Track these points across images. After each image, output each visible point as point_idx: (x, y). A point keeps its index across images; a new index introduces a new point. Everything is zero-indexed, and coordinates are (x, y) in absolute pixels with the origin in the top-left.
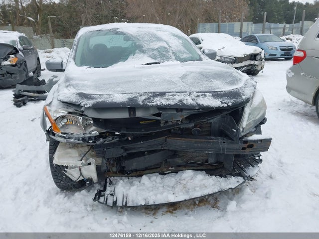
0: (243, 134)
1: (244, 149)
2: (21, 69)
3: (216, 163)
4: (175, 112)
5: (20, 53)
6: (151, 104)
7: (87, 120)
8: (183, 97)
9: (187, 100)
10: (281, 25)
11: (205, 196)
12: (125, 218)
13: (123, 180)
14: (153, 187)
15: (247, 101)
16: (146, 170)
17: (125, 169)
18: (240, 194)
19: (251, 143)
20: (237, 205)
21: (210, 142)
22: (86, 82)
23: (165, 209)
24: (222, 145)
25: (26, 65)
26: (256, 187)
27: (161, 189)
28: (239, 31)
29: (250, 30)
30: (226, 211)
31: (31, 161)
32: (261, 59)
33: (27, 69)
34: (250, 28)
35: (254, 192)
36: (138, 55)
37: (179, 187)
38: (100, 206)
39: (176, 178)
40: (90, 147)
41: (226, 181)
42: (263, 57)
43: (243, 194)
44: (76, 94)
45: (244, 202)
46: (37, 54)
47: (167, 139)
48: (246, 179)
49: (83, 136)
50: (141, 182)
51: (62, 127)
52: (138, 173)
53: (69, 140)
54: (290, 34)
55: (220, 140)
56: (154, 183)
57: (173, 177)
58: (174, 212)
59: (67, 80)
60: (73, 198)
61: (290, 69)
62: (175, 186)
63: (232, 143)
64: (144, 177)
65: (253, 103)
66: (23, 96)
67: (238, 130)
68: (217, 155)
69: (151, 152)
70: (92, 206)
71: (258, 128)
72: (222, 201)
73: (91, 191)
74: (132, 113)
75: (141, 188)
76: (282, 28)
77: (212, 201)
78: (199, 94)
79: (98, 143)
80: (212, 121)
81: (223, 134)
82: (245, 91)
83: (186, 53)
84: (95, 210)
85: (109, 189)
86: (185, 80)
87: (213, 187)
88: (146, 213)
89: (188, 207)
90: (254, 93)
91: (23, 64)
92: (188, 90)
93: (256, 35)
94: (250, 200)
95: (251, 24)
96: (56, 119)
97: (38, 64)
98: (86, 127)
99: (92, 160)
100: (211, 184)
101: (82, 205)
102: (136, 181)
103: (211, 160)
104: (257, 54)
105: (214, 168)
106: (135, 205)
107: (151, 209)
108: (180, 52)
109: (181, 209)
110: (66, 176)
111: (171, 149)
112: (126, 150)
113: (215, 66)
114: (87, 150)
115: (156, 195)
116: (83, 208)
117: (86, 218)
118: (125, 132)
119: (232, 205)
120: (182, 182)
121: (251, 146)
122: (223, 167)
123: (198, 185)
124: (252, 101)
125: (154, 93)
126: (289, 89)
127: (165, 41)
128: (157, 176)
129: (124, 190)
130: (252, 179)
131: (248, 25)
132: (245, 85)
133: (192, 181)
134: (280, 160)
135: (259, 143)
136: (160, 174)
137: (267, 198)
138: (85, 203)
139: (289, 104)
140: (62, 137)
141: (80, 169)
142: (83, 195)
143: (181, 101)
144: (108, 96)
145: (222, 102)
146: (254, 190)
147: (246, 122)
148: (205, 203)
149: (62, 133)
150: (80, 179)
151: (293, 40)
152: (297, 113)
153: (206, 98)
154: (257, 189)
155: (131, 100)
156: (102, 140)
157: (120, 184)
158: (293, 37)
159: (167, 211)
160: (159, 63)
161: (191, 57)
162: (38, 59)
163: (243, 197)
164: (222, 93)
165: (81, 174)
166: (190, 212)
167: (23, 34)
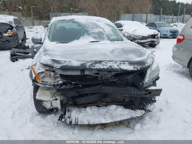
0: (145, 86)
1: (146, 94)
2: (15, 38)
3: (130, 101)
4: (107, 73)
5: (14, 29)
6: (94, 68)
7: (56, 74)
8: (112, 64)
9: (114, 66)
10: (171, 17)
11: (122, 121)
12: (76, 131)
13: (76, 109)
14: (93, 114)
15: (149, 67)
16: (89, 104)
17: (77, 103)
18: (143, 120)
19: (150, 91)
20: (141, 126)
21: (127, 90)
22: (56, 52)
23: (99, 127)
24: (134, 92)
25: (17, 36)
26: (152, 116)
27: (97, 115)
28: (146, 20)
29: (152, 19)
30: (134, 130)
31: (21, 95)
32: (158, 38)
33: (18, 38)
34: (152, 18)
35: (151, 119)
36: (86, 36)
37: (108, 115)
38: (62, 124)
39: (106, 110)
40: (57, 90)
41: (135, 112)
42: (159, 37)
43: (144, 120)
44: (51, 60)
45: (145, 124)
46: (24, 29)
47: (102, 87)
48: (146, 111)
49: (53, 83)
50: (86, 111)
51: (41, 78)
52: (85, 106)
53: (45, 85)
54: (176, 22)
55: (132, 89)
56: (94, 111)
57: (104, 109)
58: (104, 128)
59: (45, 51)
60: (46, 118)
61: (175, 46)
62: (106, 114)
63: (139, 91)
64: (88, 108)
65: (152, 68)
66: (16, 55)
67: (143, 84)
68: (130, 97)
69: (92, 94)
70: (57, 123)
71: (154, 83)
72: (132, 123)
73: (57, 115)
74: (82, 72)
75: (86, 114)
76: (171, 18)
77: (126, 123)
78: (121, 62)
79: (62, 88)
80: (128, 78)
81: (134, 85)
82: (148, 61)
83: (114, 36)
84: (59, 126)
85: (67, 114)
86: (113, 54)
87: (127, 115)
88: (88, 129)
89: (112, 126)
90: (153, 62)
91: (16, 35)
92: (115, 59)
93: (156, 22)
94: (148, 124)
95: (153, 15)
96: (38, 74)
97: (24, 36)
98: (55, 78)
99: (58, 97)
100: (126, 114)
101: (52, 123)
102: (83, 110)
103: (127, 100)
104: (156, 35)
105: (128, 104)
106: (82, 124)
107: (91, 127)
108: (111, 35)
109: (108, 127)
110: (43, 106)
111: (104, 92)
112: (78, 92)
113: (131, 45)
114: (56, 92)
115: (94, 119)
116: (52, 124)
117: (54, 130)
118: (78, 83)
119: (138, 126)
120: (109, 112)
121: (150, 93)
122: (133, 104)
123: (119, 114)
124: (152, 67)
125: (95, 61)
126: (174, 58)
127: (102, 28)
128: (95, 108)
129: (76, 115)
130: (150, 111)
131: (151, 16)
132: (148, 57)
133: (115, 111)
134: (167, 101)
135: (155, 91)
136: (97, 106)
137: (158, 123)
138: (53, 121)
139: (173, 66)
140: (41, 84)
141: (51, 102)
142: (52, 117)
143: (110, 66)
144: (69, 62)
145: (134, 67)
146: (151, 118)
147: (147, 79)
148: (122, 124)
149: (42, 82)
150: (51, 108)
151: (178, 26)
152: (178, 72)
153: (125, 65)
154: (152, 117)
155: (82, 65)
156: (64, 86)
157: (74, 111)
158: (178, 24)
159: (100, 128)
160: (98, 42)
161: (117, 38)
162: (25, 32)
163: (144, 122)
164: (134, 62)
165: (52, 105)
166: (114, 129)
167: (16, 17)
